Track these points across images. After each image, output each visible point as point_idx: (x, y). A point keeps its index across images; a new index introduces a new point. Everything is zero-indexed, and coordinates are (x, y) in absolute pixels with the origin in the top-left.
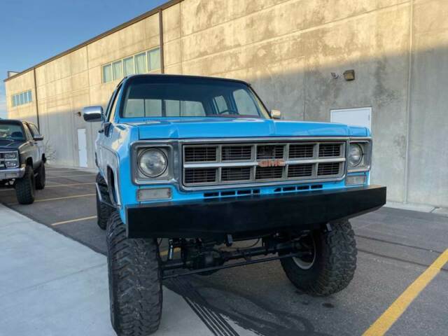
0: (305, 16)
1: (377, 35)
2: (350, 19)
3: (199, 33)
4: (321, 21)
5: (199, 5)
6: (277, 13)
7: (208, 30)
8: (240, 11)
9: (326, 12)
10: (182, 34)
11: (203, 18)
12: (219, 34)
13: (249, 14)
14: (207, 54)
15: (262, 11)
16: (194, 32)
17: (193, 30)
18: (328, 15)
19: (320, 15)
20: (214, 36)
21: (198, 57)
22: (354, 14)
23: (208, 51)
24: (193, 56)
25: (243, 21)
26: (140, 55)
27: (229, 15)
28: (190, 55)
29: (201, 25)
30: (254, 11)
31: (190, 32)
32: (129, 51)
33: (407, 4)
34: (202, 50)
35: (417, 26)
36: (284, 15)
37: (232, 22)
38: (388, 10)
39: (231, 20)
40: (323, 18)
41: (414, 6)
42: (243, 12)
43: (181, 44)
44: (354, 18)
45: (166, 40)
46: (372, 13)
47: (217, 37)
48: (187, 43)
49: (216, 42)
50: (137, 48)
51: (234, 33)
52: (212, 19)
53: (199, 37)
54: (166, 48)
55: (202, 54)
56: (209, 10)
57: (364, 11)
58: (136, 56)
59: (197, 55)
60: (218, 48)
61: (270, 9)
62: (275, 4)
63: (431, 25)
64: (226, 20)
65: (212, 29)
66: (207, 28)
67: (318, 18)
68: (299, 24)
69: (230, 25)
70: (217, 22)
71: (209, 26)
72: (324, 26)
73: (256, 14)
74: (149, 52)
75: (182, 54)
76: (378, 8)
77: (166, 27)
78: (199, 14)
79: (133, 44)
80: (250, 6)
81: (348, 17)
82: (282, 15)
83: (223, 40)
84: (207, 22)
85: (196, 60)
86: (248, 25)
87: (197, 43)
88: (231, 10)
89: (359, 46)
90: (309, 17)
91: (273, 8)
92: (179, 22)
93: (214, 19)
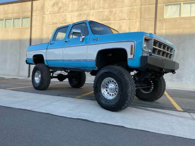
0: (103, 16)
1: (129, 28)
2: (120, 21)
3: (54, 14)
4: (109, 20)
5: (54, 3)
6: (91, 13)
7: (58, 14)
8: (75, 9)
9: (111, 17)
10: (44, 13)
11: (56, 9)
12: (64, 17)
13: (79, 11)
14: (57, 24)
15: (85, 11)
16: (50, 14)
17: (50, 13)
18: (112, 18)
19: (109, 18)
20: (61, 17)
21: (52, 24)
22: (121, 20)
23: (58, 23)
24: (49, 24)
25: (76, 14)
26: (17, 18)
27: (69, 10)
28: (48, 23)
29: (54, 11)
30: (82, 11)
31: (48, 13)
32: (10, 16)
33: (139, 20)
34: (54, 22)
35: (141, 27)
36: (94, 15)
37: (70, 13)
38: (133, 20)
39: (70, 12)
40: (110, 19)
41: (141, 21)
42: (76, 10)
43: (43, 18)
44: (121, 21)
45: (34, 14)
46: (127, 21)
47: (62, 18)
48: (46, 18)
49: (62, 20)
50: (15, 15)
51: (71, 17)
52: (61, 10)
53: (53, 16)
54: (34, 18)
55: (54, 24)
56: (59, 6)
57: (125, 19)
58: (14, 19)
59: (52, 23)
60: (63, 22)
61: (88, 11)
62: (91, 10)
63: (146, 28)
64: (67, 12)
65: (60, 14)
66: (58, 13)
67: (108, 18)
68: (101, 19)
69: (70, 14)
70: (63, 11)
71: (59, 12)
72: (110, 22)
73: (82, 12)
74: (22, 18)
75: (43, 22)
76: (129, 19)
77: (34, 8)
78: (54, 7)
79: (13, 13)
80: (80, 9)
81: (119, 20)
82: (93, 15)
83: (66, 19)
84: (58, 10)
85: (51, 26)
86: (78, 16)
87: (52, 19)
88: (70, 8)
89: (123, 31)
90: (104, 17)
91: (90, 11)
92: (43, 8)
93: (62, 10)
